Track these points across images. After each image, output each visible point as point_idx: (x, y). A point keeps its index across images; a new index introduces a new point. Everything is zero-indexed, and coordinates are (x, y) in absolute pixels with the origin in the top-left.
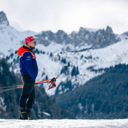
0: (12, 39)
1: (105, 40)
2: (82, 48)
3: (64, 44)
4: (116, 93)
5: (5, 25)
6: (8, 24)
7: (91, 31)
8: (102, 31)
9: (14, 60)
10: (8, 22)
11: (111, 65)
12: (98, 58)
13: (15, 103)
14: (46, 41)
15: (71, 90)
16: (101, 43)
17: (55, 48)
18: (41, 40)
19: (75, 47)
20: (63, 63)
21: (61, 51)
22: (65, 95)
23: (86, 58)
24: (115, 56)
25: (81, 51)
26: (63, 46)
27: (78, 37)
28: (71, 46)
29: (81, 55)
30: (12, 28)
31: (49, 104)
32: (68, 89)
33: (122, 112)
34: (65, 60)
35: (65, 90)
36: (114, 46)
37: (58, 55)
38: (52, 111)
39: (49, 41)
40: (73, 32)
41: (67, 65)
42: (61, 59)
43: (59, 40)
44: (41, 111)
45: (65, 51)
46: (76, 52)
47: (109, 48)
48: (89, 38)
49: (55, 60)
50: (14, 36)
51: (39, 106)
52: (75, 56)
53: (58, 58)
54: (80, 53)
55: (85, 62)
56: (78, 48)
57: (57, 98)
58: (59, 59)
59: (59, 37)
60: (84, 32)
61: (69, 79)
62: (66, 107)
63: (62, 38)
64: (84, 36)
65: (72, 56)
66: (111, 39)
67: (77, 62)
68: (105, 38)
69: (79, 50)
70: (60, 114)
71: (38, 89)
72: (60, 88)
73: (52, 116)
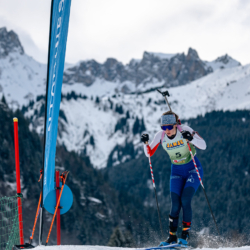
0: (30, 77)
1: (186, 71)
2: (149, 86)
3: (118, 81)
4: (209, 160)
5: (18, 54)
6: (22, 52)
7: (162, 57)
8: (181, 57)
9: (36, 112)
10: (22, 49)
11: (199, 113)
12: (176, 102)
14: (87, 77)
15: (133, 157)
16: (180, 77)
17: (103, 88)
18: (80, 77)
19: (137, 86)
20: (117, 114)
21: (113, 93)
22: (123, 167)
23: (156, 103)
24: (204, 98)
25: (148, 91)
26: (117, 84)
27: (140, 69)
28: (131, 85)
29: (147, 99)
30: (30, 58)
31: (99, 183)
32: (128, 157)
33: (221, 192)
34: (121, 107)
35: (124, 159)
36: (202, 81)
37: (109, 100)
38: (104, 194)
39: (93, 77)
40: (133, 61)
41: (124, 116)
42: (114, 107)
43: (110, 75)
44: (85, 195)
45: (121, 94)
46: (140, 93)
47: (194, 84)
48: (160, 70)
49: (105, 109)
50: (32, 71)
51: (82, 188)
52: (138, 100)
53: (109, 105)
54: (145, 95)
55: (155, 109)
56: (141, 87)
57: (110, 173)
58: (111, 108)
59: (109, 71)
60: (150, 59)
61: (129, 140)
62: (126, 186)
63: (115, 72)
64: (152, 66)
65: (132, 102)
66: (196, 69)
67: (141, 111)
68: (186, 68)
69: (144, 89)
70: (117, 200)
71: (79, 159)
72: (115, 156)
73: (104, 203)
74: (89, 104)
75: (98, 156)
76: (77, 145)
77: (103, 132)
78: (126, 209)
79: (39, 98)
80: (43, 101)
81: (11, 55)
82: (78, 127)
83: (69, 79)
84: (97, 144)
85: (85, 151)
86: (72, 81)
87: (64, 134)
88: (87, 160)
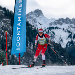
0: (45, 23)
6: (43, 16)
9: (47, 32)
13: (48, 52)
14: (61, 23)
15: (73, 45)
17: (65, 26)
18: (59, 23)
20: (69, 33)
21: (68, 27)
22: (70, 48)
26: (69, 25)
30: (45, 18)
31: (63, 52)
32: (72, 45)
34: (70, 31)
35: (71, 45)
38: (65, 55)
39: (62, 23)
40: (73, 18)
41: (71, 33)
42: (68, 31)
44: (60, 55)
45: (70, 27)
49: (66, 32)
50: (46, 21)
51: (59, 53)
53: (67, 30)
57: (67, 49)
58: (67, 31)
59: (67, 21)
61: (72, 40)
62: (71, 53)
65: (73, 30)
70: (68, 56)
71: (58, 45)
72: (68, 44)
73: (65, 57)
74: (61, 30)
75: (63, 45)
76: (58, 41)
77: (65, 38)
78: (71, 59)
79: (47, 28)
80: (48, 29)
81: (40, 16)
82: (58, 37)
83: (56, 23)
84: (63, 41)
85: (60, 43)
86: (57, 24)
87: (54, 38)
88: (60, 45)
